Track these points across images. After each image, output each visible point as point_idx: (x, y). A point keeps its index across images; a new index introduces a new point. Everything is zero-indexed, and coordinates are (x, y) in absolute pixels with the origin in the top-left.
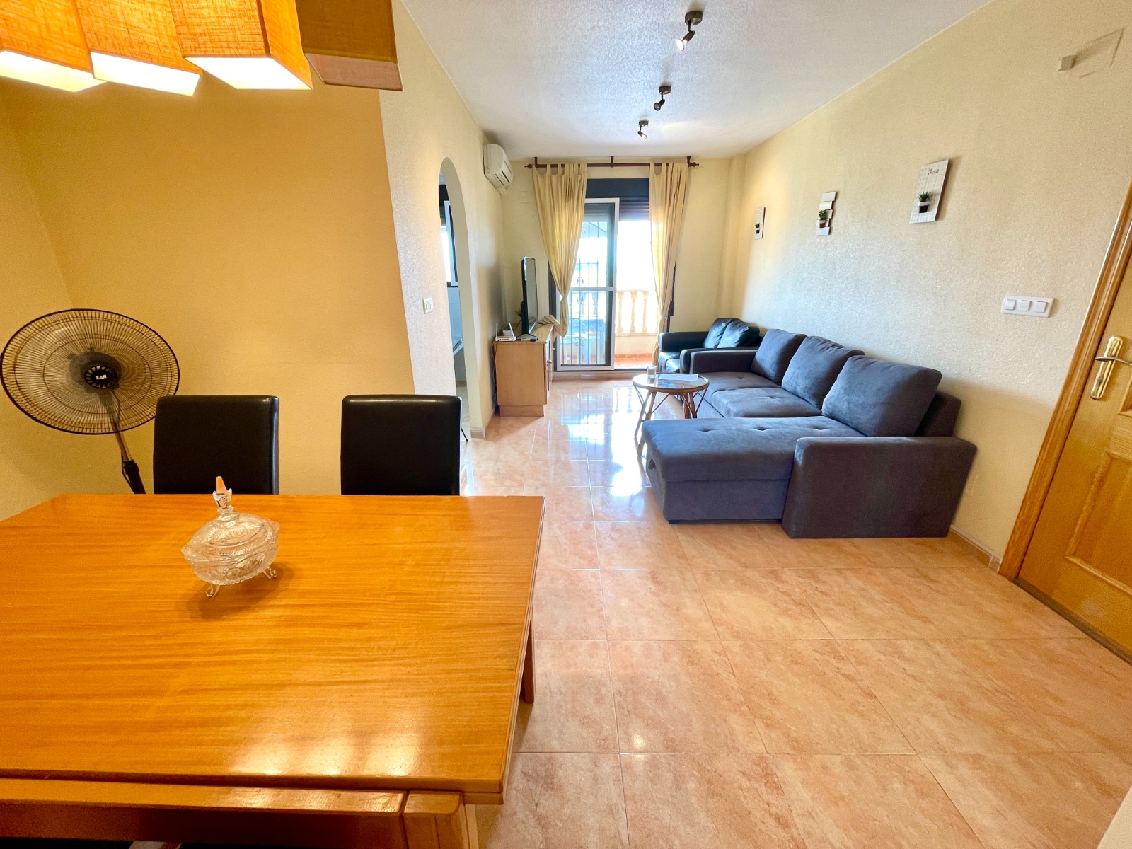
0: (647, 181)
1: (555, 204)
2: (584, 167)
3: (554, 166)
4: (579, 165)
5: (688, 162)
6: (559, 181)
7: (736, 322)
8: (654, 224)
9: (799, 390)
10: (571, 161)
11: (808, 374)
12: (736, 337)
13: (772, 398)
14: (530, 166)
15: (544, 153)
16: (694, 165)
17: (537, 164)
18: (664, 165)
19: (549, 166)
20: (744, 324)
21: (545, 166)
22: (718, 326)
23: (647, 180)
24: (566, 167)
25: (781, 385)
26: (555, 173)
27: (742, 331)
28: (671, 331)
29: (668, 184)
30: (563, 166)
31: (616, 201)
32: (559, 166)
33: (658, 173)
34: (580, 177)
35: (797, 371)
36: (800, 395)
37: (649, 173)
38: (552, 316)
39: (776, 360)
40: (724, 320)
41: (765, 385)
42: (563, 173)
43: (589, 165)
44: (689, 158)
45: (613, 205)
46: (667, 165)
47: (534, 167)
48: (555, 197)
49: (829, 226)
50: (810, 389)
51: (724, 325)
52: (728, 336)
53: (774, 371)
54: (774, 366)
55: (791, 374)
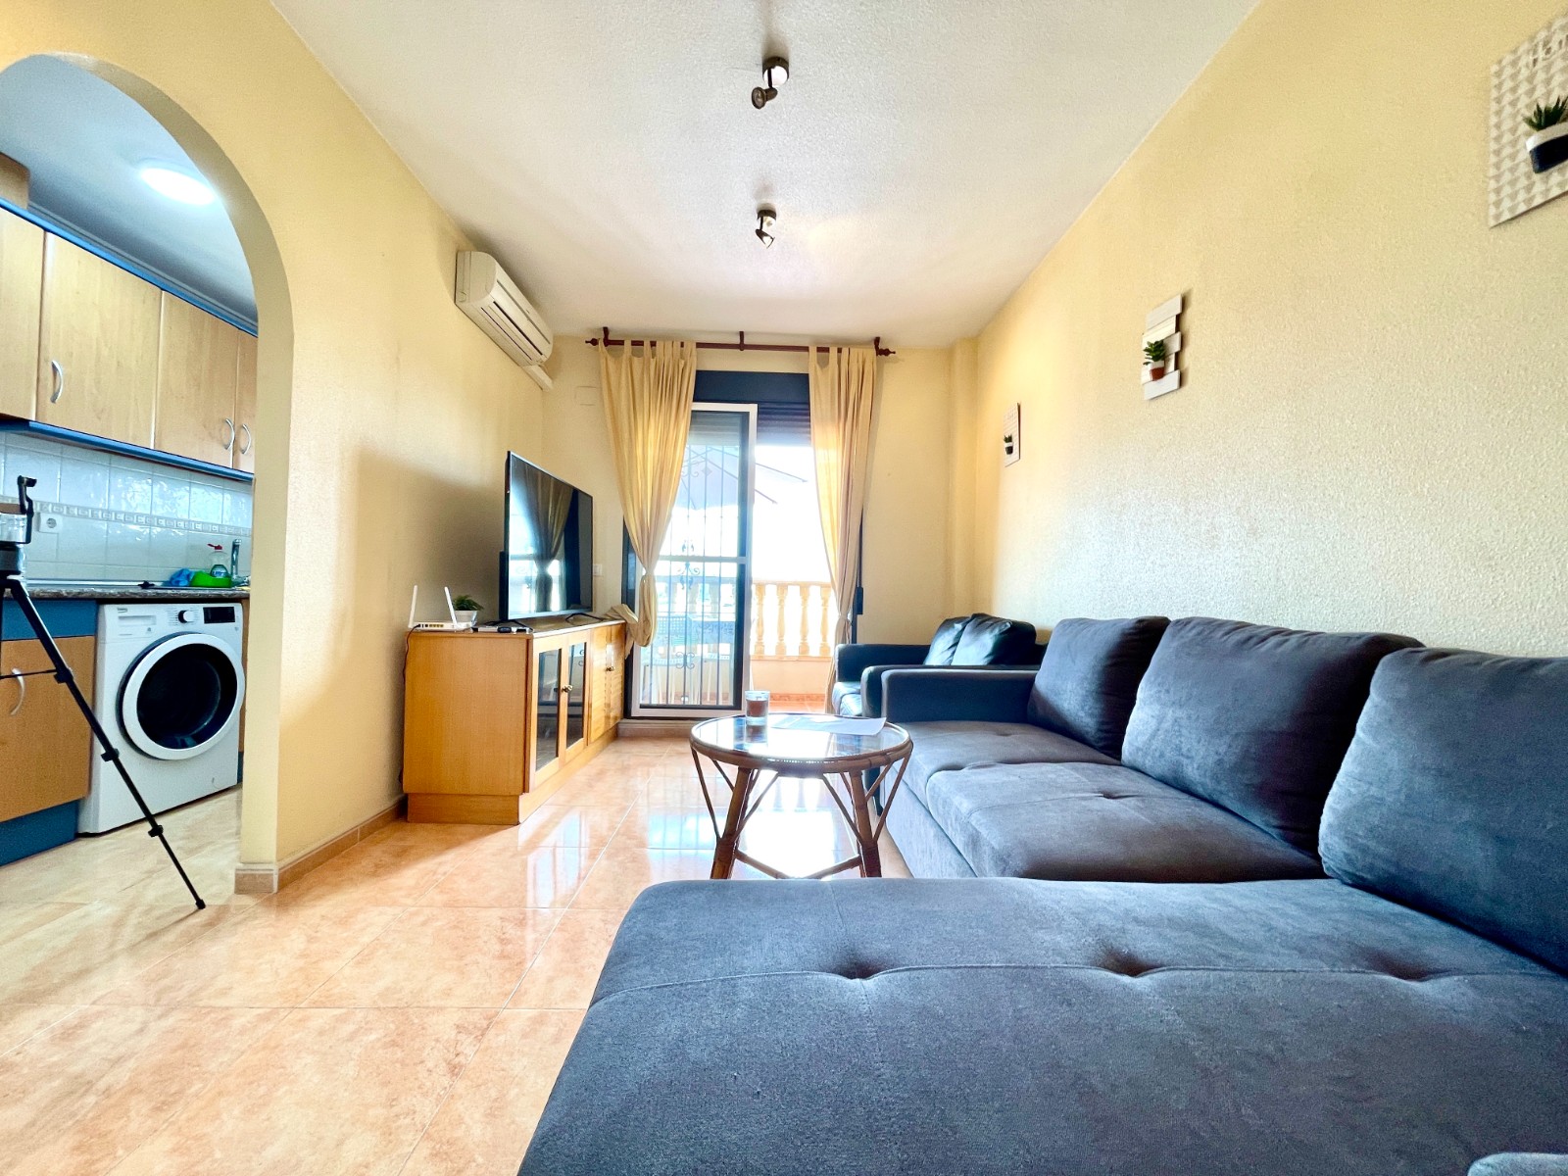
0: (803, 379)
1: (637, 407)
2: (690, 347)
3: (637, 343)
4: (682, 345)
5: (877, 347)
6: (646, 367)
7: (981, 621)
8: (821, 452)
9: (1192, 772)
10: (668, 337)
11: (1217, 721)
12: (984, 645)
13: (1108, 796)
14: (594, 342)
15: (621, 321)
16: (886, 352)
17: (608, 340)
18: (833, 352)
19: (628, 343)
20: (998, 621)
21: (621, 343)
22: (947, 629)
23: (806, 377)
24: (659, 345)
25: (1119, 759)
26: (640, 355)
27: (997, 631)
28: (861, 641)
29: (842, 382)
30: (653, 344)
31: (752, 409)
32: (647, 344)
33: (823, 363)
34: (683, 362)
35: (1170, 713)
36: (1200, 790)
37: (808, 364)
38: (626, 607)
39: (1094, 687)
40: (958, 620)
41: (1075, 755)
42: (654, 355)
43: (700, 345)
44: (877, 340)
45: (746, 415)
46: (840, 351)
47: (601, 343)
48: (637, 394)
49: (1177, 367)
50: (1238, 768)
51: (959, 626)
52: (967, 645)
53: (1091, 715)
54: (1090, 702)
55: (1153, 723)
